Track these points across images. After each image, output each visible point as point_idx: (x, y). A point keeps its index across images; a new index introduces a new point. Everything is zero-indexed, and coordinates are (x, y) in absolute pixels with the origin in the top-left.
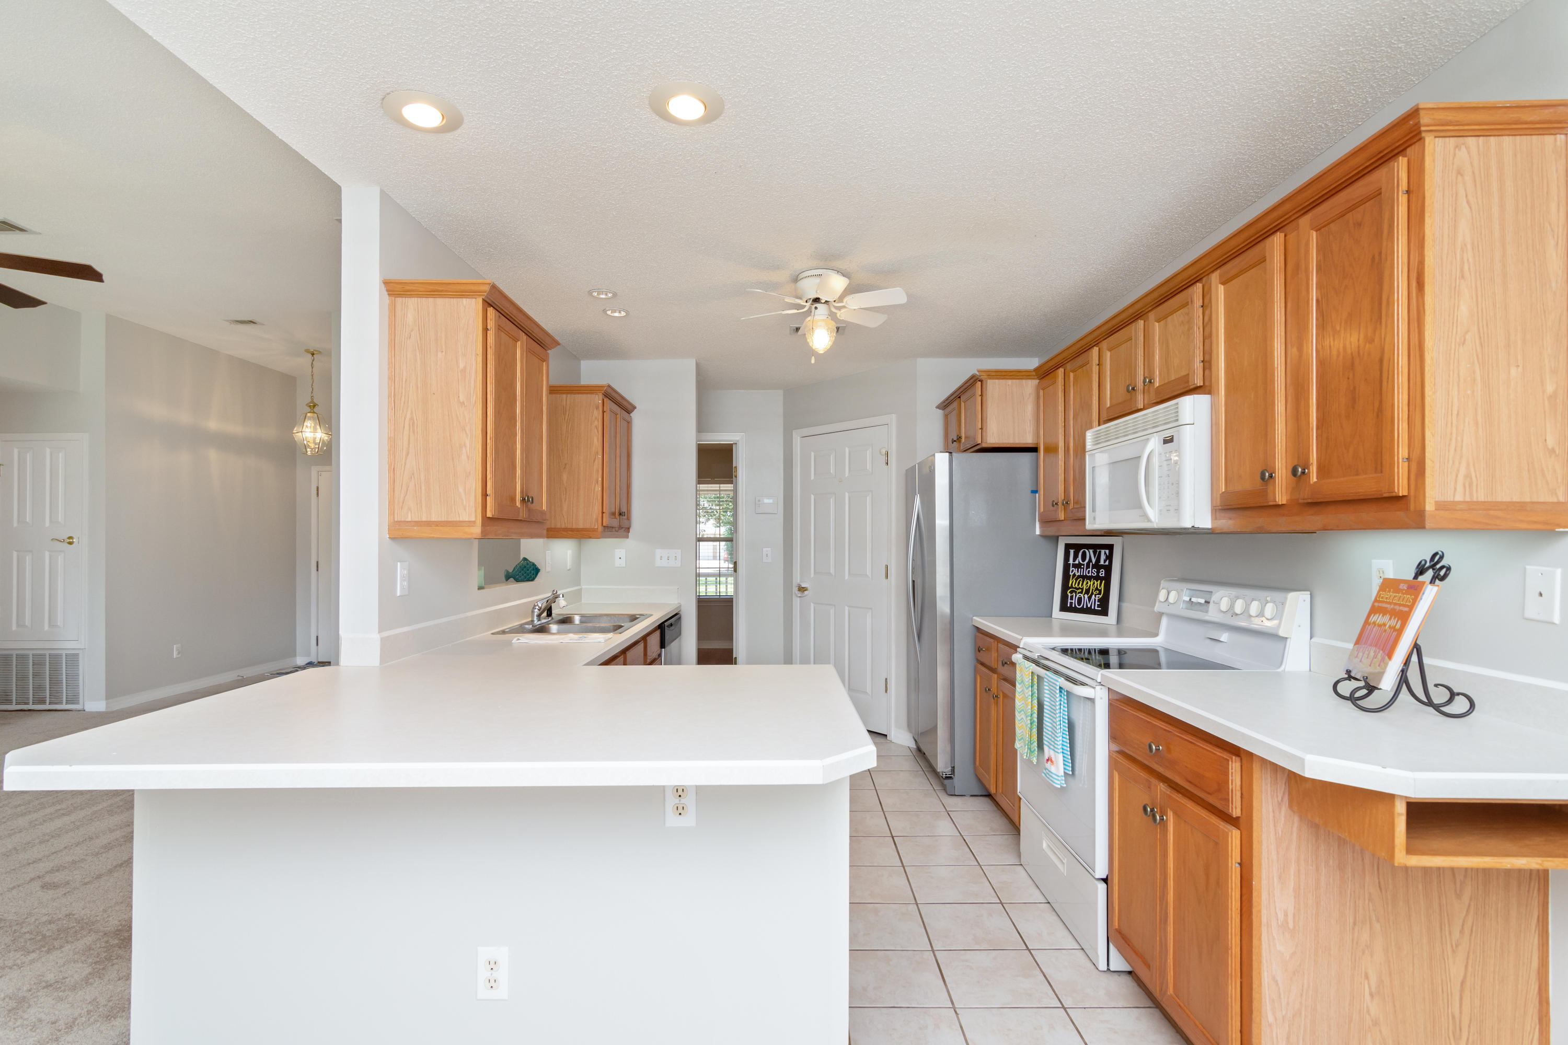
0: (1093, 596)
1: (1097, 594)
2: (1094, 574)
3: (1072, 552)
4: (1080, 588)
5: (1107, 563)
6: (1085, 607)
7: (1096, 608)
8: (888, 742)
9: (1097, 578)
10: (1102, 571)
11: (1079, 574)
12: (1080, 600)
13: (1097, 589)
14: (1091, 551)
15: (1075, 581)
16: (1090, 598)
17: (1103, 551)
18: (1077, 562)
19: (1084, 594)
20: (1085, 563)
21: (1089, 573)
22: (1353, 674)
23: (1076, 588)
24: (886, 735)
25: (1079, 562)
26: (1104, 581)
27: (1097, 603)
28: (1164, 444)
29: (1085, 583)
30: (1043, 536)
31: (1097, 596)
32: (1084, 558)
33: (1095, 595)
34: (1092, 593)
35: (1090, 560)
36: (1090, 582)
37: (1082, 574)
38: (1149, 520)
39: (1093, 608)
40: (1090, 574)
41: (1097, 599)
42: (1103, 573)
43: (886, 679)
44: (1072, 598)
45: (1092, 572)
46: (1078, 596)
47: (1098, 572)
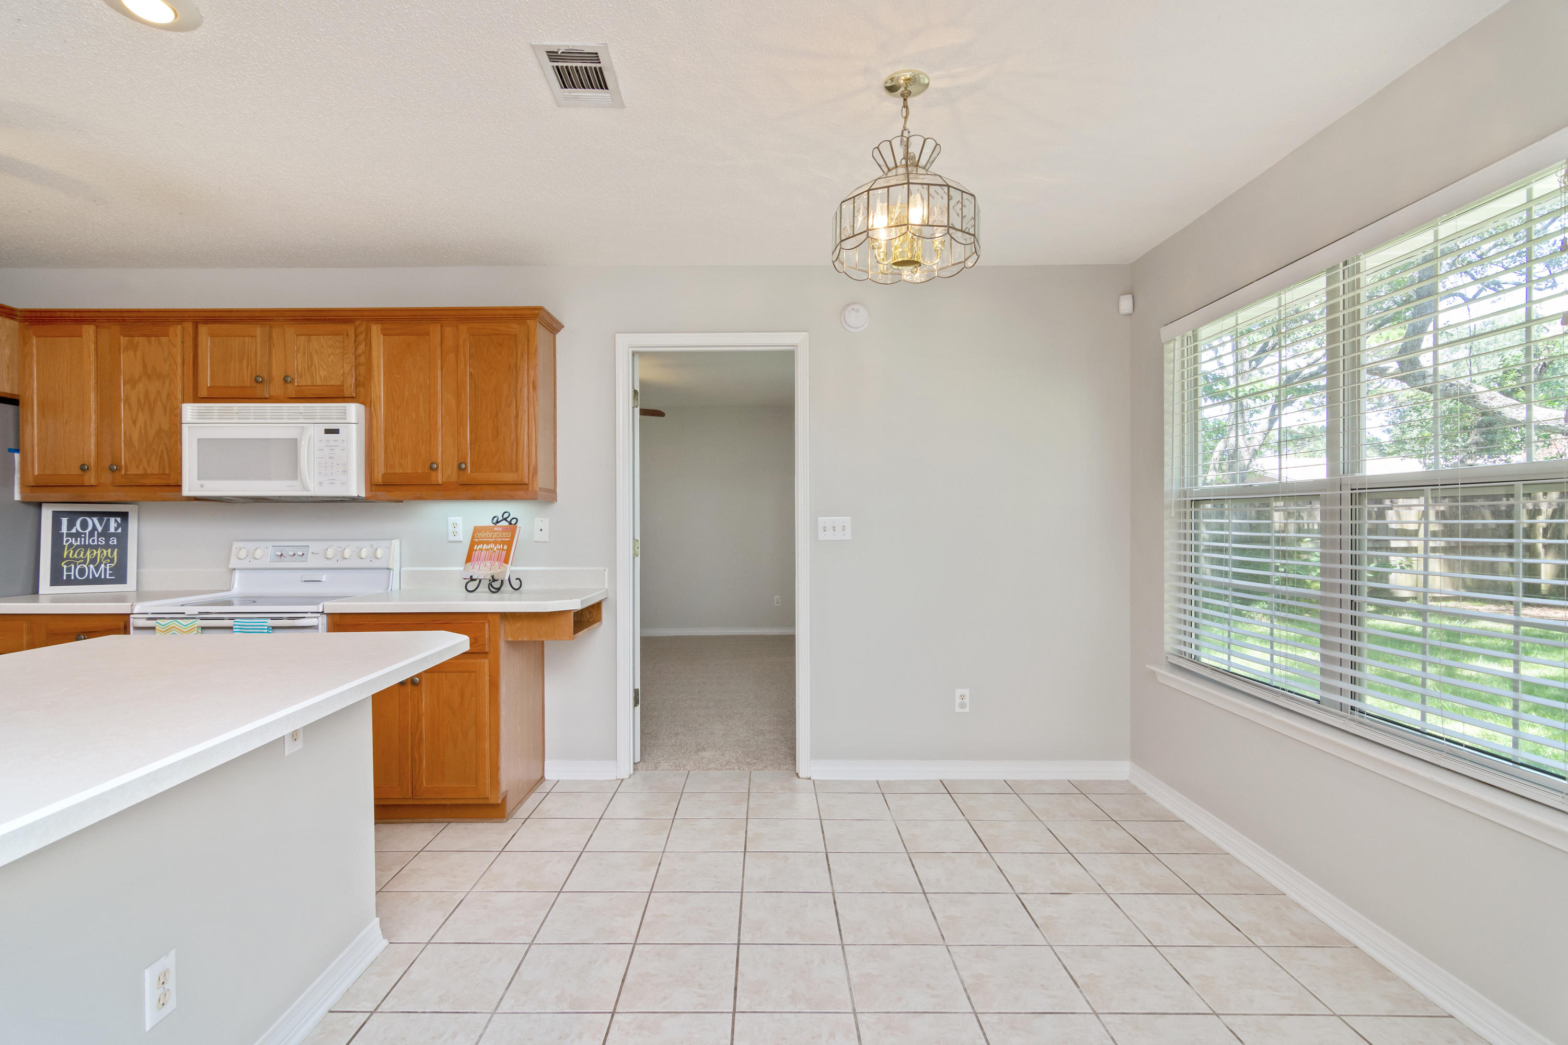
0: (103, 566)
1: (109, 563)
2: (102, 542)
3: (65, 521)
4: (81, 559)
5: (119, 531)
6: (91, 578)
7: (108, 577)
9: (107, 546)
10: (113, 539)
11: (78, 543)
12: (82, 572)
13: (107, 557)
14: (95, 519)
15: (72, 552)
16: (97, 568)
17: (112, 520)
18: (74, 531)
19: (89, 564)
20: (87, 531)
21: (93, 541)
23: (75, 559)
25: (77, 530)
26: (116, 550)
27: (108, 572)
28: (326, 434)
29: (88, 553)
30: (24, 502)
31: (108, 565)
32: (84, 525)
33: (106, 565)
34: (101, 563)
35: (94, 528)
36: (97, 551)
37: (83, 543)
38: (305, 488)
39: (103, 577)
40: (96, 543)
41: (108, 568)
42: (115, 541)
44: (69, 570)
45: (98, 541)
46: (78, 567)
47: (107, 541)
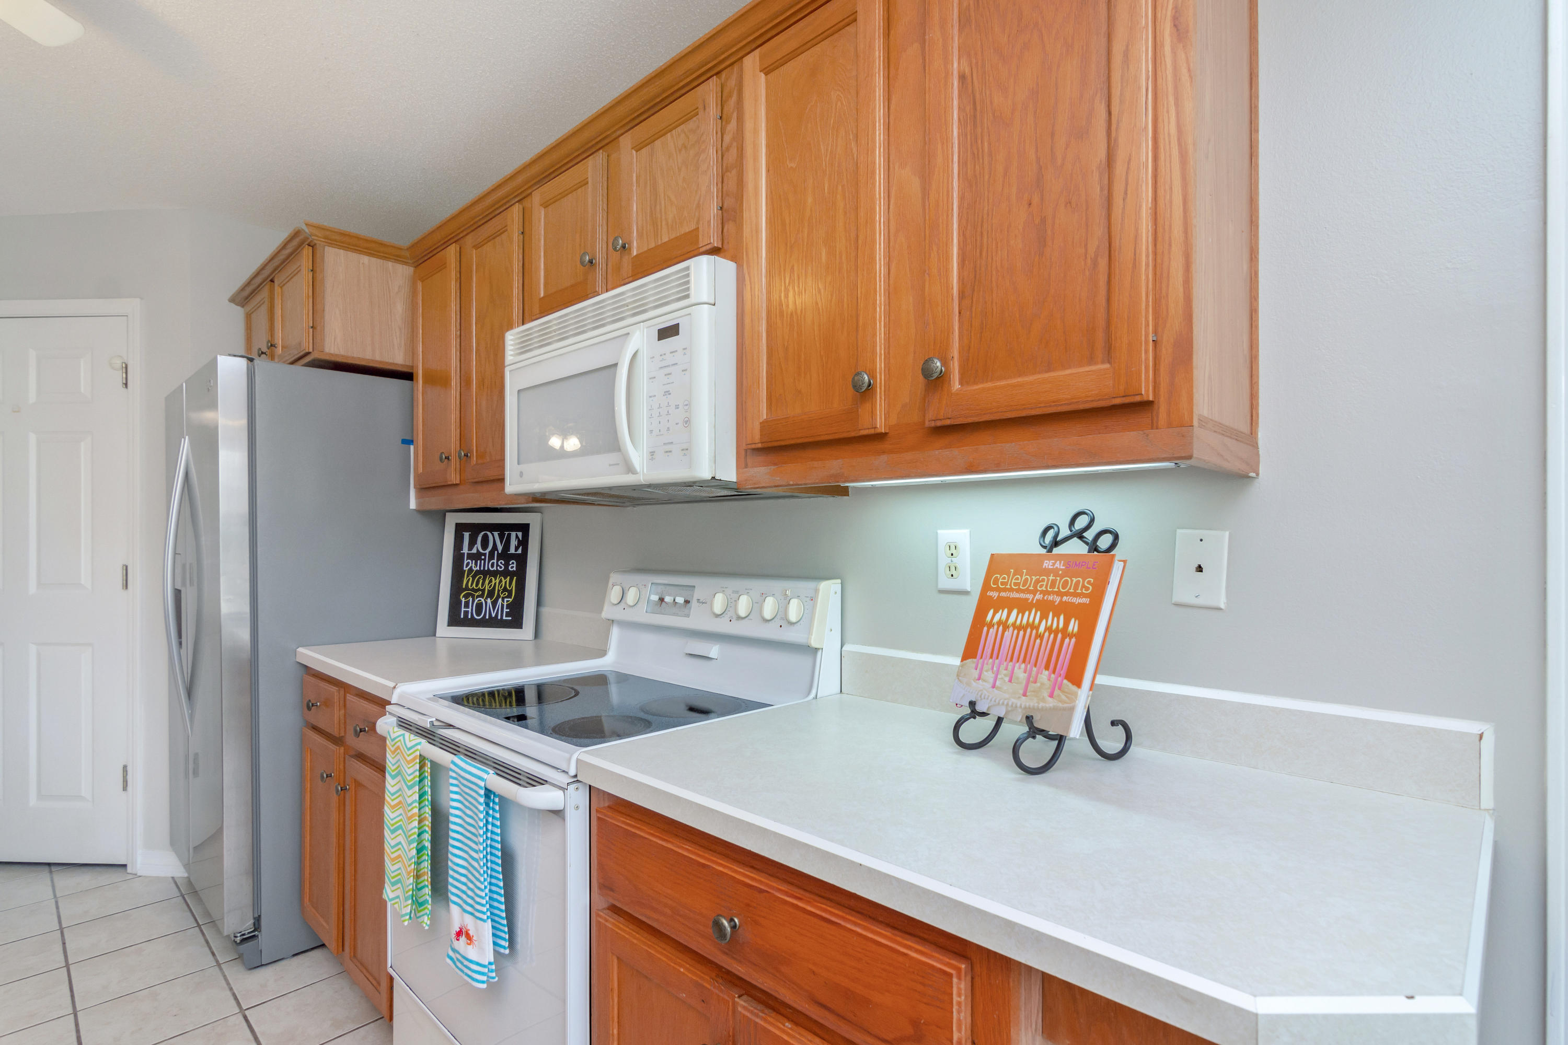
0: (500, 600)
1: (506, 597)
2: (501, 567)
3: (467, 535)
4: (479, 590)
5: (520, 551)
6: (487, 617)
7: (504, 618)
8: (131, 877)
9: (505, 573)
10: (513, 563)
11: (478, 568)
12: (479, 607)
13: (505, 589)
14: (496, 534)
15: (471, 579)
16: (494, 604)
17: (513, 534)
18: (474, 551)
19: (486, 598)
20: (487, 552)
21: (493, 565)
22: (980, 708)
23: (473, 590)
24: (125, 866)
25: (478, 550)
26: (515, 578)
27: (505, 610)
28: (659, 339)
29: (487, 581)
30: (423, 512)
31: (506, 600)
32: (485, 544)
33: (503, 601)
34: (498, 596)
35: (495, 547)
36: (495, 579)
37: (482, 569)
39: (499, 618)
40: (495, 568)
41: (505, 604)
42: (515, 565)
43: (125, 768)
44: (467, 605)
45: (497, 565)
46: (476, 601)
47: (507, 565)
